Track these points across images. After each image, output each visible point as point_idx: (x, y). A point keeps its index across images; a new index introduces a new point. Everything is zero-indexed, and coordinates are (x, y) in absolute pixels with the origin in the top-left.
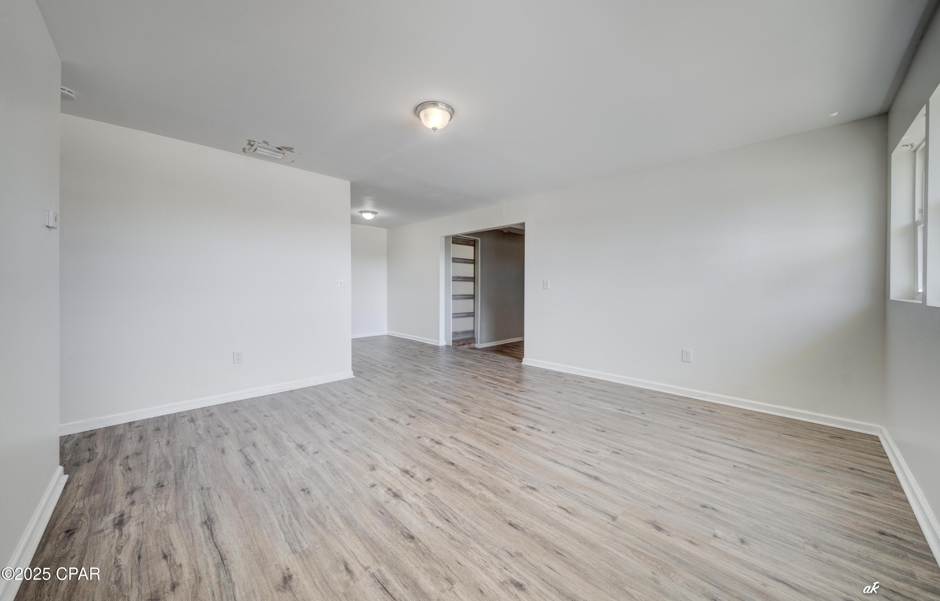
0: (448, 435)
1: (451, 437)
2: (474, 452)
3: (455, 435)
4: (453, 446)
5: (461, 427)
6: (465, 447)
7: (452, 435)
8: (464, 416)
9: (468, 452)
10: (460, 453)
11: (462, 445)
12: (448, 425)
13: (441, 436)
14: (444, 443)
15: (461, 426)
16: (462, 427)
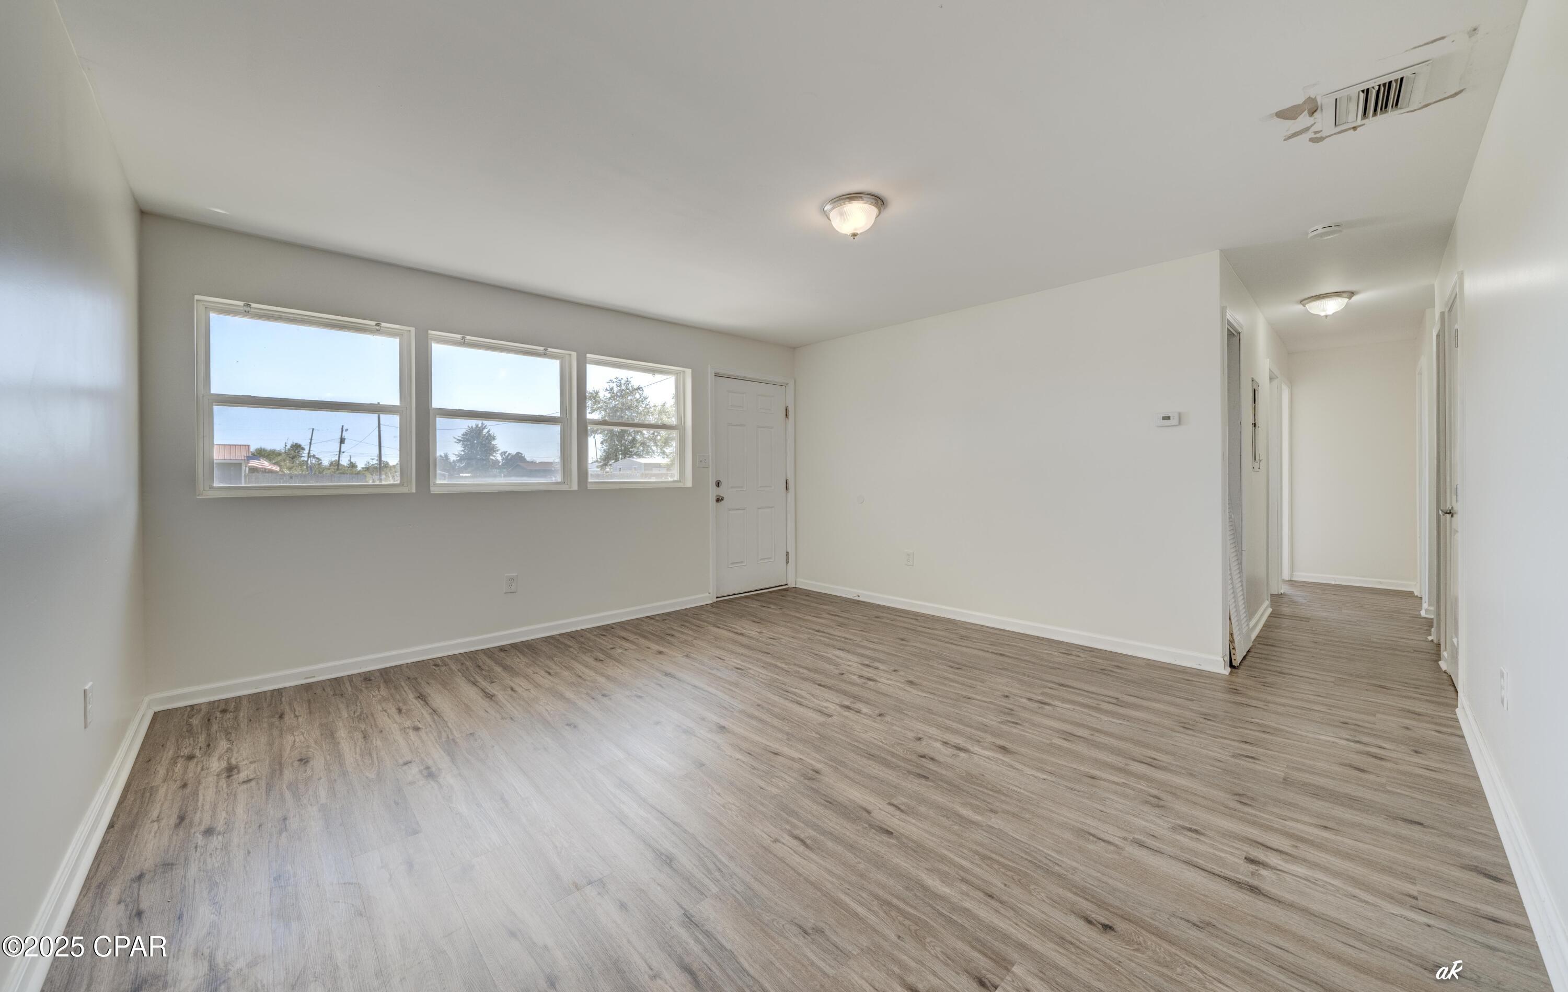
0: (835, 718)
1: (830, 716)
2: (794, 697)
3: (824, 720)
4: (825, 704)
5: (817, 733)
6: (807, 702)
7: (829, 720)
8: (814, 760)
9: (802, 697)
10: (813, 695)
11: (811, 705)
12: (840, 736)
13: (847, 717)
14: (838, 708)
15: (818, 736)
16: (814, 734)
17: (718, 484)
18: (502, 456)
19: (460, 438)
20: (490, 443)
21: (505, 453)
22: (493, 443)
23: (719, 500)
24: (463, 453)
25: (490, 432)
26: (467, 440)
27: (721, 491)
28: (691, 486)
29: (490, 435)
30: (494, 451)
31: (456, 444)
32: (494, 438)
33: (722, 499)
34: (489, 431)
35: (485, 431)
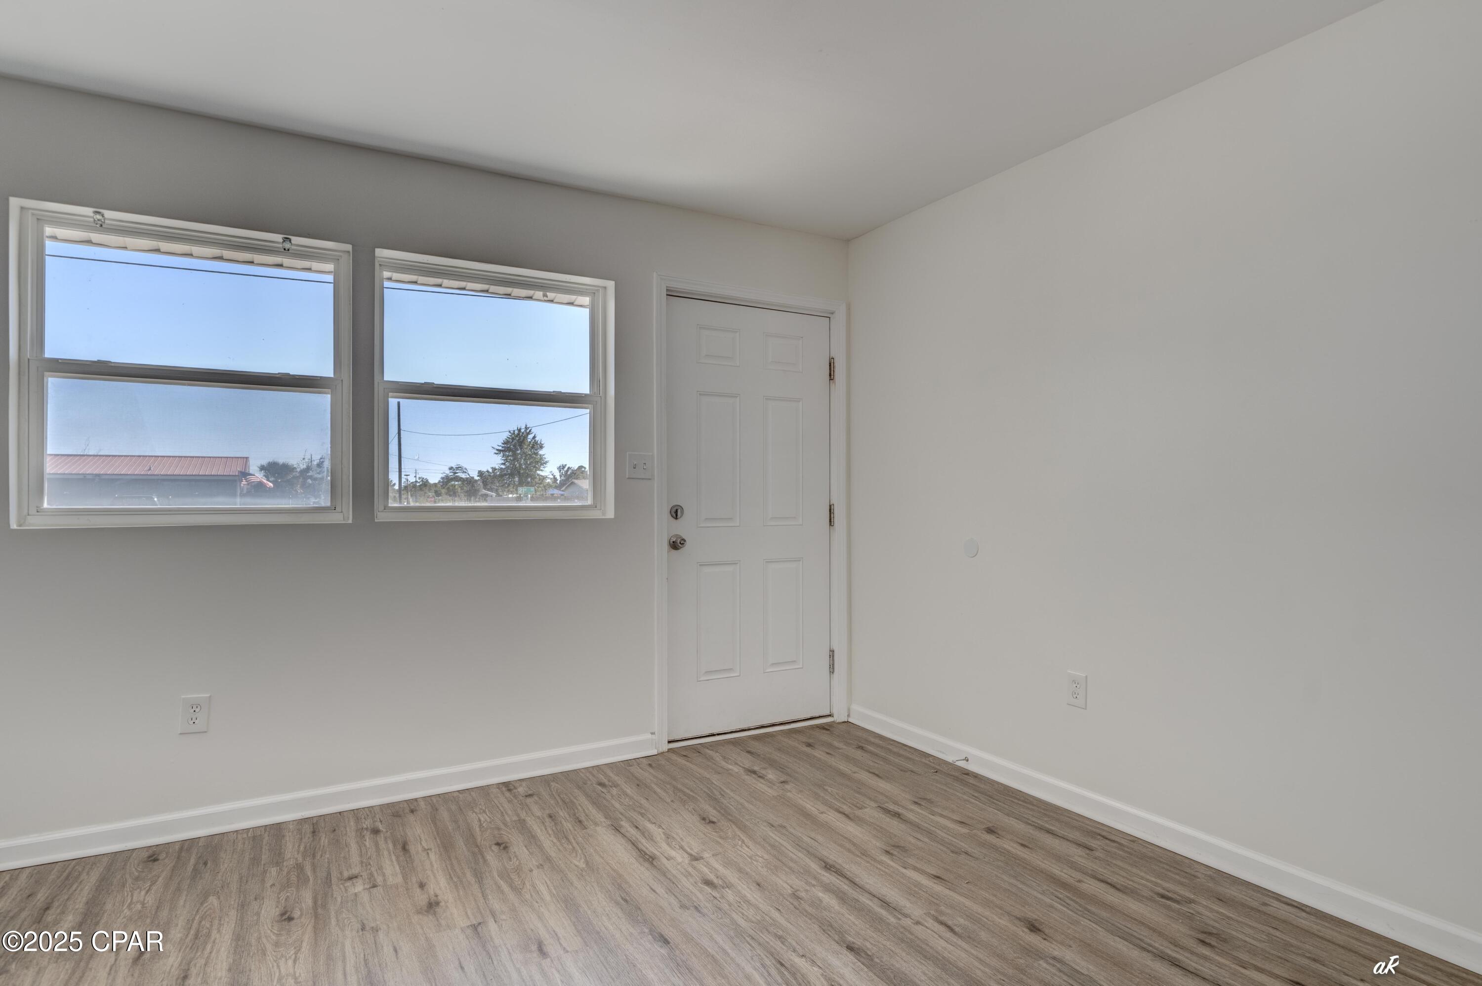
17: (676, 513)
18: (560, 471)
19: (500, 448)
20: (536, 454)
21: (564, 467)
22: (541, 452)
23: (676, 545)
24: (503, 467)
25: (537, 439)
26: (509, 449)
27: (681, 528)
28: (613, 517)
29: (536, 443)
30: (542, 464)
31: (496, 455)
32: (541, 447)
33: (683, 542)
34: (534, 437)
35: (530, 436)
